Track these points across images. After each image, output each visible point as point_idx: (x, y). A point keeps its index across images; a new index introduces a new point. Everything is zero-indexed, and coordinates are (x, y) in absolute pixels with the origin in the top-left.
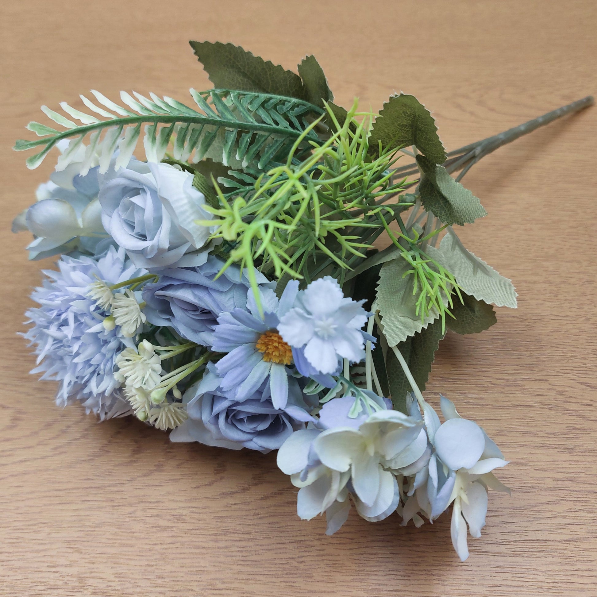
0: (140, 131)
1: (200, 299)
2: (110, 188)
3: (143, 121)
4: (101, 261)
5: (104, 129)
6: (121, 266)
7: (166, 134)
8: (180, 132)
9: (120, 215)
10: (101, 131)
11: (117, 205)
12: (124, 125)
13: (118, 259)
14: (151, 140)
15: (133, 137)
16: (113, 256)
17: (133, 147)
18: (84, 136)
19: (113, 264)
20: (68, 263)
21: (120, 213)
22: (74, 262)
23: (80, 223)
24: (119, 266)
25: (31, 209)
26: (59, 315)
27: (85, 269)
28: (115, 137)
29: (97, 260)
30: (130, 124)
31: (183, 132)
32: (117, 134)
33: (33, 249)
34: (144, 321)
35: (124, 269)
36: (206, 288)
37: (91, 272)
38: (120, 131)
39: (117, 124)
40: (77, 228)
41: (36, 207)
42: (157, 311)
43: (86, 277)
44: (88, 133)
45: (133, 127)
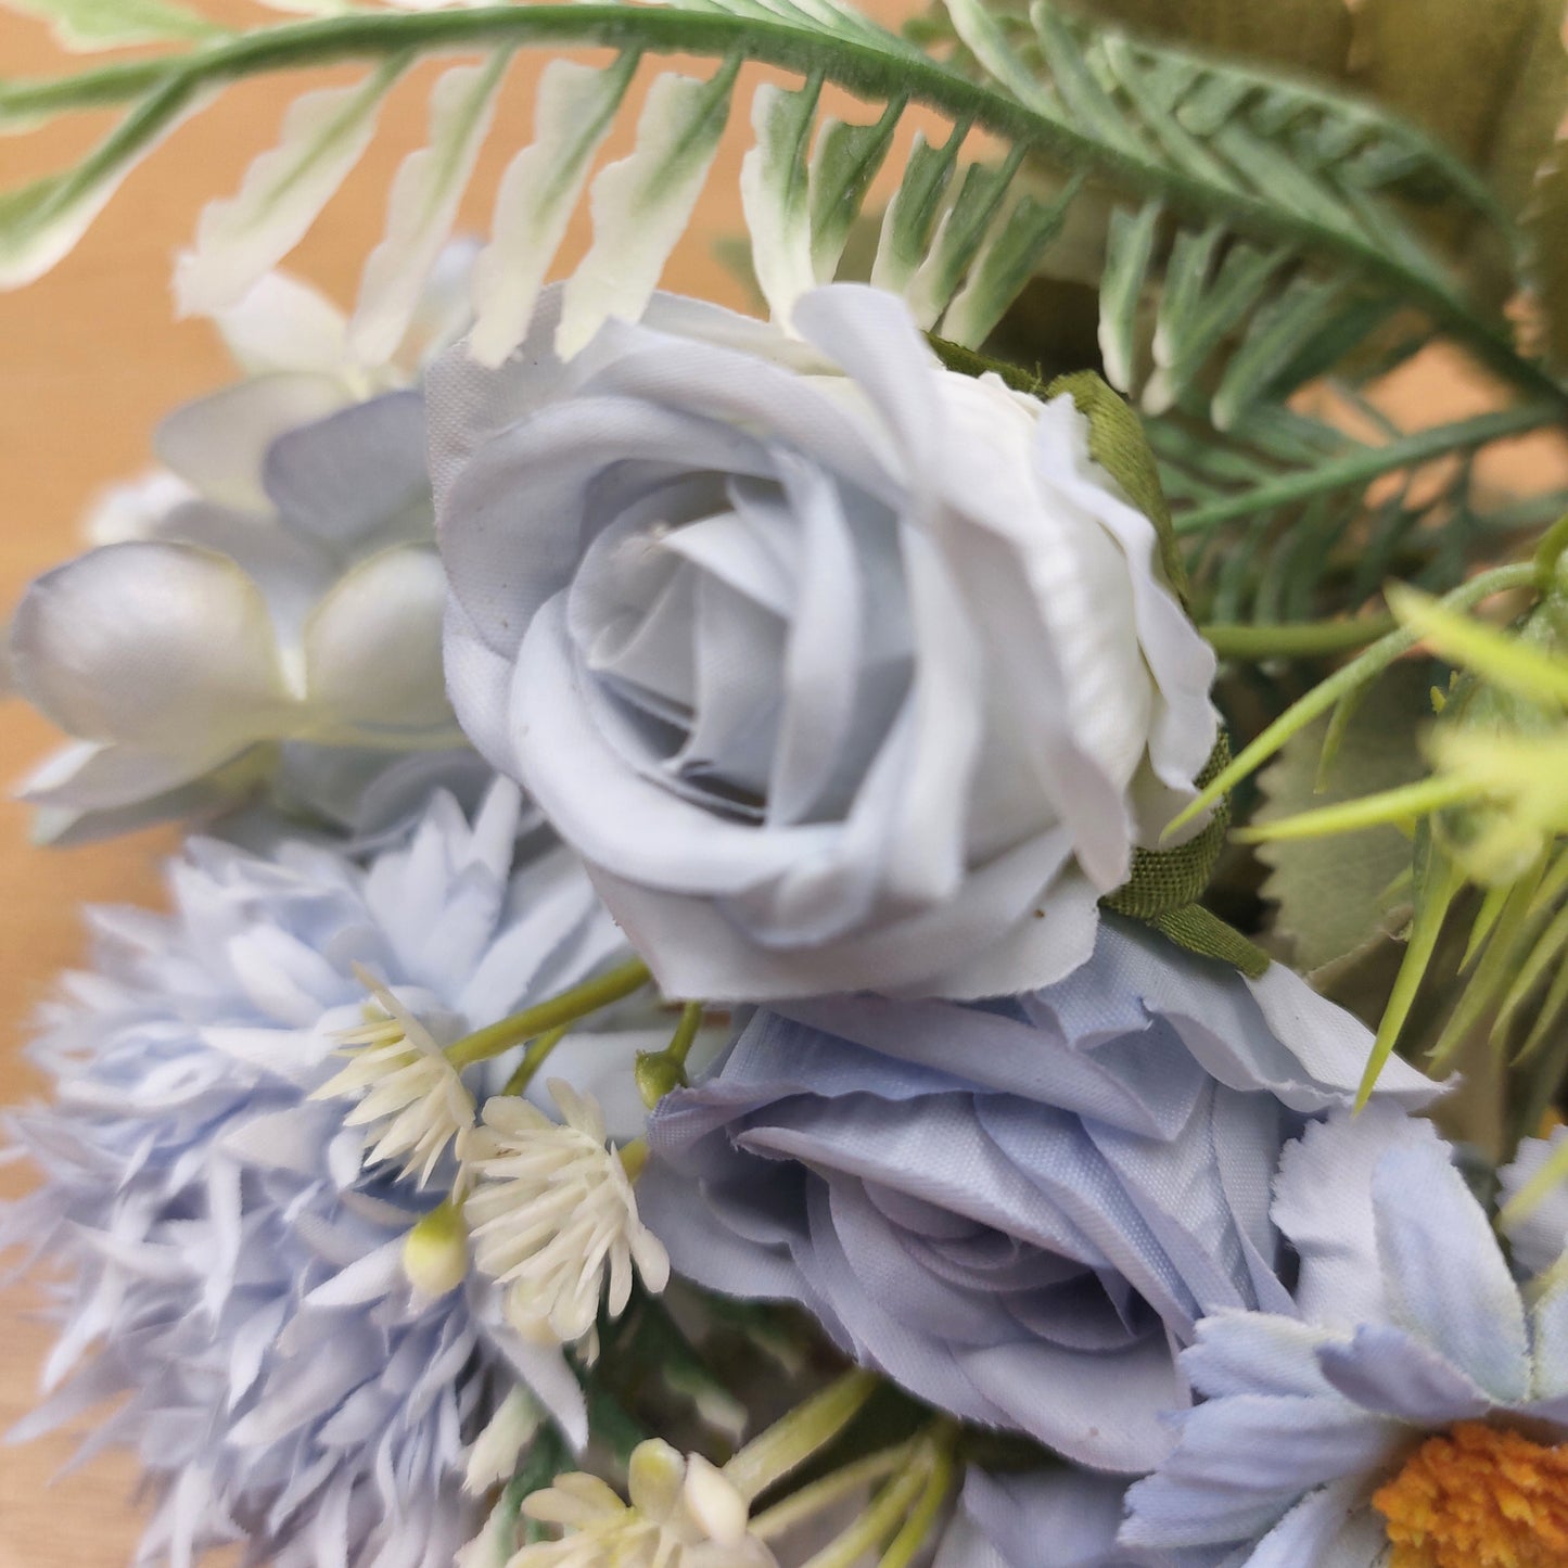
0: (726, 109)
1: (1036, 1189)
2: (523, 469)
3: (754, 52)
4: (384, 867)
5: (527, 52)
6: (488, 904)
7: (845, 170)
8: (915, 172)
9: (568, 646)
10: (501, 63)
11: (555, 581)
12: (649, 58)
13: (477, 867)
14: (779, 180)
15: (685, 146)
16: (446, 849)
17: (674, 217)
18: (392, 73)
19: (452, 891)
20: (220, 881)
21: (578, 633)
22: (250, 877)
23: (293, 673)
24: (477, 907)
25: (39, 591)
26: (161, 1161)
27: (306, 920)
28: (584, 127)
29: (363, 862)
30: (681, 56)
31: (929, 176)
32: (599, 107)
33: (52, 797)
34: (656, 1280)
35: (506, 916)
36: (1068, 1122)
37: (334, 935)
38: (616, 84)
39: (607, 38)
40: (272, 702)
41: (67, 583)
42: (702, 1185)
43: (311, 965)
44: (424, 59)
45: (691, 81)
